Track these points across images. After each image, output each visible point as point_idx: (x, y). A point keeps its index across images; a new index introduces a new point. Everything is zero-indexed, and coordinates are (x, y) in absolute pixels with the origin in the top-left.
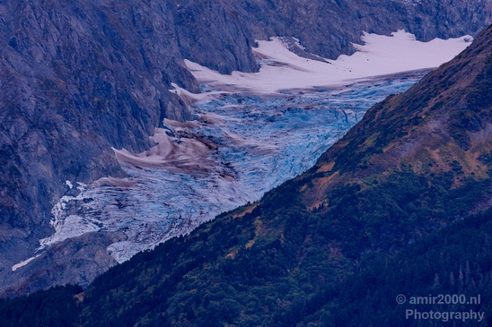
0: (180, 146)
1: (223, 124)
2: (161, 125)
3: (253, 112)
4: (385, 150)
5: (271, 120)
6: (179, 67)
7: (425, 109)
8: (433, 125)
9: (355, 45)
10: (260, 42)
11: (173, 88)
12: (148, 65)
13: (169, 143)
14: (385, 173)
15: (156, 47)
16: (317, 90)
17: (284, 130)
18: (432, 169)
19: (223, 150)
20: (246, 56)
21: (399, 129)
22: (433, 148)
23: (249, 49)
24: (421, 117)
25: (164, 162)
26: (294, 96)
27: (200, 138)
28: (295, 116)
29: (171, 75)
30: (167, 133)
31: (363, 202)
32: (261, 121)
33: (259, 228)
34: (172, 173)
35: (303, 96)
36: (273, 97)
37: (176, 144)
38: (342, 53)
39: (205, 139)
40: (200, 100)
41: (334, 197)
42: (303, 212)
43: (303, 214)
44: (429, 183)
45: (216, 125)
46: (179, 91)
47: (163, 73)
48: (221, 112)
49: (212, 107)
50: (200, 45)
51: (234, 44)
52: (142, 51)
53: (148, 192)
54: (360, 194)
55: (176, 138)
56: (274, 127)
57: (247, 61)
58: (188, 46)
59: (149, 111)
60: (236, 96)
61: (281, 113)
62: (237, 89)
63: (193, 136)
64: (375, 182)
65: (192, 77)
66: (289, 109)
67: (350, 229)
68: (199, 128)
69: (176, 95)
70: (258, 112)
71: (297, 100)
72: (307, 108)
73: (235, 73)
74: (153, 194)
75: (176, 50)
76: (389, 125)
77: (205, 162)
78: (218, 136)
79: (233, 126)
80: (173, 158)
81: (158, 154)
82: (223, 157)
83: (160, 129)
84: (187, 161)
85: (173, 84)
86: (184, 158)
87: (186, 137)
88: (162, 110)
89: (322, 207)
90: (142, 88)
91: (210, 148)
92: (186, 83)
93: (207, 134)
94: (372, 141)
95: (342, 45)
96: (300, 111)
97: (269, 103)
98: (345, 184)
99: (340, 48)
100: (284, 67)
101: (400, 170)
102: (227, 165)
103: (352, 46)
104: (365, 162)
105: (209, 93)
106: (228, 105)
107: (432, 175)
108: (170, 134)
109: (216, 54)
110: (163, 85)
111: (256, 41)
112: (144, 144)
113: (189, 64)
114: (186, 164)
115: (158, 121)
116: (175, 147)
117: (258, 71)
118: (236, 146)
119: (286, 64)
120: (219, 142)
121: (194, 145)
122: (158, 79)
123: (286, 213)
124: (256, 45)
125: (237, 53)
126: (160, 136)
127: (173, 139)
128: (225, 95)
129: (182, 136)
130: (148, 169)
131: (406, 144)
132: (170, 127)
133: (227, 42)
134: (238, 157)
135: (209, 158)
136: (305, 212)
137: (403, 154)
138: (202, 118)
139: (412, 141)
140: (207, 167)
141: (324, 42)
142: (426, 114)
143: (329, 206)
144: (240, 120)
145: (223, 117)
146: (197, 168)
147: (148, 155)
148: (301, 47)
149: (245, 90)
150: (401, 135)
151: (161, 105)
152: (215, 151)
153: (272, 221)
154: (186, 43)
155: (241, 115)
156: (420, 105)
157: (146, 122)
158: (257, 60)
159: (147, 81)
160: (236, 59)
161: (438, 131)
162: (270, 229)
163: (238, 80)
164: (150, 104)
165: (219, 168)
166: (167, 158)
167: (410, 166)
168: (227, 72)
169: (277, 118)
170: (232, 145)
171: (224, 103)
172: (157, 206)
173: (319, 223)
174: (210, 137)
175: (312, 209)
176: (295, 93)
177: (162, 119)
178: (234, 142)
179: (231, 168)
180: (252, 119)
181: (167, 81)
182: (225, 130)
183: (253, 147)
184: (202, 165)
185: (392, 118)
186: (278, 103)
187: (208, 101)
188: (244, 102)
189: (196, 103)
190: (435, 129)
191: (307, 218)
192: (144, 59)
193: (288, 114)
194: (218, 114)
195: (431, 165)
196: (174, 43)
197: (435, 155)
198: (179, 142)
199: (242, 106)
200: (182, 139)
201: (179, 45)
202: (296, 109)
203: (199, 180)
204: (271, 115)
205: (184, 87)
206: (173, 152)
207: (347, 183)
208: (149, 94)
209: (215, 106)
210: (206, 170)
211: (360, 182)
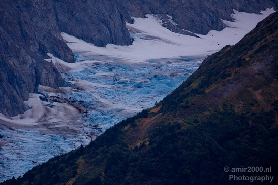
0: (53, 110)
1: (94, 91)
2: (36, 91)
3: (122, 79)
4: (207, 91)
5: (139, 86)
6: (55, 39)
7: (250, 52)
8: (256, 67)
9: (225, 22)
10: (135, 19)
11: (49, 58)
12: (25, 36)
13: (41, 107)
14: (206, 113)
15: (34, 20)
16: (183, 60)
17: (150, 95)
18: (253, 109)
19: (92, 113)
20: (120, 29)
21: (222, 71)
22: (256, 89)
23: (124, 24)
24: (245, 60)
25: (36, 124)
26: (162, 66)
27: (72, 102)
28: (161, 82)
29: (47, 46)
30: (40, 98)
31: (183, 140)
32: (129, 87)
33: (81, 167)
34: (42, 134)
35: (171, 65)
36: (141, 66)
37: (49, 108)
38: (212, 29)
39: (76, 104)
40: (73, 69)
41: (155, 136)
42: (124, 150)
43: (125, 153)
44: (250, 122)
45: (88, 91)
46: (55, 60)
47: (39, 44)
48: (93, 79)
49: (85, 75)
50: (77, 19)
51: (109, 19)
52: (20, 24)
53: (18, 151)
54: (181, 133)
55: (49, 103)
56: (141, 93)
57: (121, 35)
58: (66, 20)
59: (24, 78)
60: (107, 64)
61: (148, 80)
62: (109, 59)
63: (65, 100)
64: (196, 121)
65: (67, 48)
66: (155, 76)
67: (170, 167)
68: (72, 94)
69: (51, 63)
70: (127, 79)
71: (164, 68)
72: (173, 75)
73: (110, 46)
74: (23, 153)
75: (53, 23)
76: (214, 69)
77: (75, 124)
78: (88, 100)
79: (104, 92)
80: (45, 120)
81: (32, 117)
82: (92, 120)
83: (34, 95)
84: (58, 123)
85: (49, 55)
86: (55, 120)
87: (59, 102)
88: (36, 77)
89: (143, 146)
90: (18, 57)
91: (80, 111)
92: (61, 53)
93: (79, 99)
94: (197, 83)
95: (213, 22)
96: (165, 78)
97: (137, 72)
98: (166, 124)
99: (211, 24)
100: (156, 41)
101: (222, 110)
102: (95, 127)
103: (221, 23)
104: (187, 102)
105: (83, 63)
106: (100, 73)
107: (253, 114)
108: (44, 99)
109: (92, 27)
110: (39, 55)
111: (132, 18)
112: (18, 108)
113: (66, 37)
114: (56, 126)
115: (32, 87)
116: (48, 110)
117: (131, 44)
118: (105, 110)
119: (158, 38)
120: (89, 106)
121: (65, 109)
122: (34, 49)
123: (107, 152)
124: (132, 22)
125: (112, 27)
126: (34, 100)
127: (46, 103)
128: (97, 64)
129: (55, 101)
130: (20, 130)
131: (229, 85)
132: (44, 92)
133: (102, 18)
134: (106, 119)
135: (79, 121)
136: (126, 151)
137: (225, 95)
138: (74, 85)
139: (235, 82)
140: (76, 129)
141: (196, 19)
142: (250, 56)
143: (150, 145)
144: (110, 87)
145: (94, 84)
146: (66, 130)
147: (21, 118)
148: (174, 24)
149: (116, 59)
150: (224, 76)
151: (36, 73)
152: (85, 114)
153: (94, 160)
154: (63, 18)
155: (111, 82)
156: (246, 49)
157: (21, 88)
158: (131, 35)
159: (23, 50)
160: (111, 33)
161: (261, 73)
162: (91, 167)
163: (112, 51)
164: (25, 72)
165: (88, 130)
166: (39, 120)
167: (232, 106)
168: (101, 44)
169: (144, 84)
170: (101, 109)
171: (96, 71)
172: (25, 163)
173: (139, 161)
174: (81, 102)
175: (133, 148)
176: (163, 63)
177: (36, 85)
178: (103, 106)
179: (99, 129)
180: (121, 85)
181: (43, 52)
182: (96, 96)
183: (120, 111)
184: (71, 127)
185: (219, 63)
186: (146, 71)
187: (81, 70)
188: (114, 71)
189: (70, 72)
190: (259, 71)
191: (128, 156)
192: (21, 30)
193: (154, 80)
194: (91, 81)
195: (252, 105)
196: (51, 18)
197: (258, 95)
198: (52, 106)
199: (113, 74)
200: (55, 104)
201: (58, 20)
202: (162, 76)
203: (68, 140)
204: (139, 82)
205: (59, 57)
206: (45, 115)
207: (168, 122)
208: (25, 62)
209: (87, 73)
210: (75, 131)
211: (180, 121)
